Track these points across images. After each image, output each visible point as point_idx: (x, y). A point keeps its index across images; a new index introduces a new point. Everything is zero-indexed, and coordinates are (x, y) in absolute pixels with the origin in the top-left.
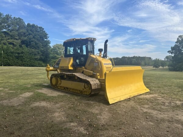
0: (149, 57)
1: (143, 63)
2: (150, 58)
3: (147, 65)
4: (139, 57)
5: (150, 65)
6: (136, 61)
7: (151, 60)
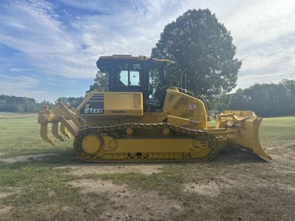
0: (31, 99)
1: (20, 108)
2: (33, 100)
3: (29, 112)
4: (14, 97)
5: (34, 112)
6: (8, 105)
7: (35, 103)
